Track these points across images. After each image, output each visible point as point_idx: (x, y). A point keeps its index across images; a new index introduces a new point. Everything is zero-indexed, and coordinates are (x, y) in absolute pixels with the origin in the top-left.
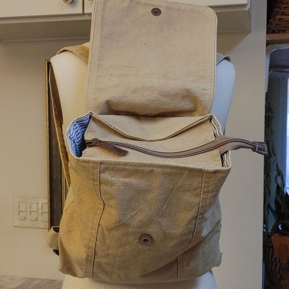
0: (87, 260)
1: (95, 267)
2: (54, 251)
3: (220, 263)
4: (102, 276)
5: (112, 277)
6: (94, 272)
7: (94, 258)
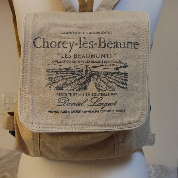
0: (33, 139)
1: (41, 146)
2: (10, 132)
3: (154, 142)
4: (48, 154)
5: (57, 156)
6: (41, 151)
7: (40, 138)
